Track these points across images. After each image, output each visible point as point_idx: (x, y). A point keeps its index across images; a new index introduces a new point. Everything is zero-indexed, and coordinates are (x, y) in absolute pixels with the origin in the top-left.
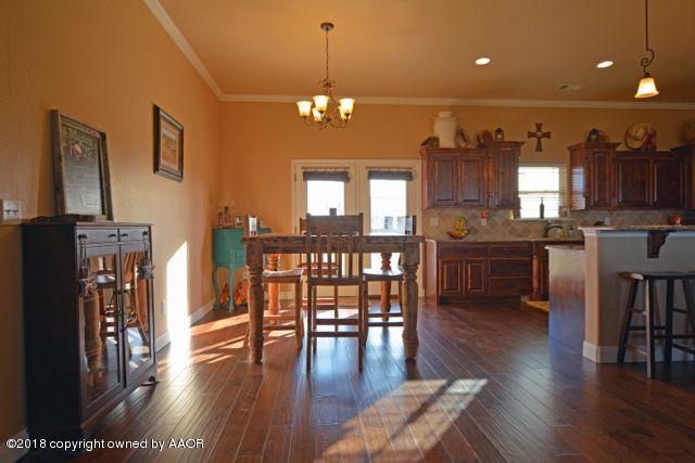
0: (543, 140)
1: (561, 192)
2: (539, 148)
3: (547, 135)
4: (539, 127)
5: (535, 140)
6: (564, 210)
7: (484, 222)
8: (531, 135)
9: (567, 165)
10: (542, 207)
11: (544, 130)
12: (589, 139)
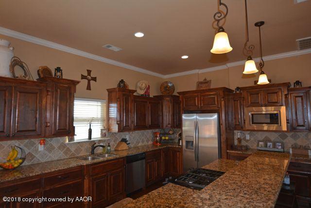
0: (92, 82)
1: (102, 120)
2: (89, 88)
3: (94, 79)
4: (89, 72)
5: (86, 81)
6: (104, 131)
7: (41, 148)
8: (83, 77)
9: (106, 101)
10: (90, 131)
11: (93, 75)
12: (119, 85)
